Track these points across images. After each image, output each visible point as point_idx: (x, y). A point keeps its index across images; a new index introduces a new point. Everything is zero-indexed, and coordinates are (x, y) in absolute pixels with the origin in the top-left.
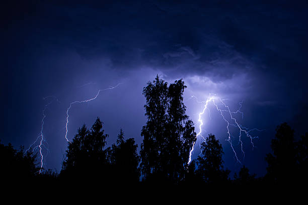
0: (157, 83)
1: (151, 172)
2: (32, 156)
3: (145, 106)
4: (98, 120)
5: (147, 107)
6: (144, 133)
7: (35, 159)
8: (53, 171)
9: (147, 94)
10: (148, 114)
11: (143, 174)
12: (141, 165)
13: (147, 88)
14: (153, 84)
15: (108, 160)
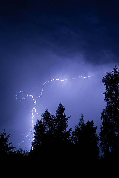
0: (115, 73)
1: (110, 151)
2: (5, 137)
3: (104, 93)
4: (61, 105)
5: (106, 94)
6: (103, 116)
7: (8, 139)
8: (24, 150)
9: (106, 83)
10: (107, 100)
11: (102, 153)
12: (101, 144)
13: (106, 77)
14: (111, 74)
15: (71, 140)
